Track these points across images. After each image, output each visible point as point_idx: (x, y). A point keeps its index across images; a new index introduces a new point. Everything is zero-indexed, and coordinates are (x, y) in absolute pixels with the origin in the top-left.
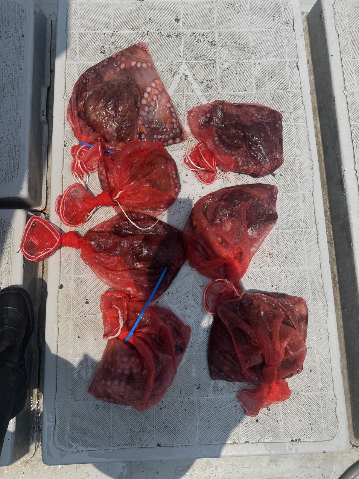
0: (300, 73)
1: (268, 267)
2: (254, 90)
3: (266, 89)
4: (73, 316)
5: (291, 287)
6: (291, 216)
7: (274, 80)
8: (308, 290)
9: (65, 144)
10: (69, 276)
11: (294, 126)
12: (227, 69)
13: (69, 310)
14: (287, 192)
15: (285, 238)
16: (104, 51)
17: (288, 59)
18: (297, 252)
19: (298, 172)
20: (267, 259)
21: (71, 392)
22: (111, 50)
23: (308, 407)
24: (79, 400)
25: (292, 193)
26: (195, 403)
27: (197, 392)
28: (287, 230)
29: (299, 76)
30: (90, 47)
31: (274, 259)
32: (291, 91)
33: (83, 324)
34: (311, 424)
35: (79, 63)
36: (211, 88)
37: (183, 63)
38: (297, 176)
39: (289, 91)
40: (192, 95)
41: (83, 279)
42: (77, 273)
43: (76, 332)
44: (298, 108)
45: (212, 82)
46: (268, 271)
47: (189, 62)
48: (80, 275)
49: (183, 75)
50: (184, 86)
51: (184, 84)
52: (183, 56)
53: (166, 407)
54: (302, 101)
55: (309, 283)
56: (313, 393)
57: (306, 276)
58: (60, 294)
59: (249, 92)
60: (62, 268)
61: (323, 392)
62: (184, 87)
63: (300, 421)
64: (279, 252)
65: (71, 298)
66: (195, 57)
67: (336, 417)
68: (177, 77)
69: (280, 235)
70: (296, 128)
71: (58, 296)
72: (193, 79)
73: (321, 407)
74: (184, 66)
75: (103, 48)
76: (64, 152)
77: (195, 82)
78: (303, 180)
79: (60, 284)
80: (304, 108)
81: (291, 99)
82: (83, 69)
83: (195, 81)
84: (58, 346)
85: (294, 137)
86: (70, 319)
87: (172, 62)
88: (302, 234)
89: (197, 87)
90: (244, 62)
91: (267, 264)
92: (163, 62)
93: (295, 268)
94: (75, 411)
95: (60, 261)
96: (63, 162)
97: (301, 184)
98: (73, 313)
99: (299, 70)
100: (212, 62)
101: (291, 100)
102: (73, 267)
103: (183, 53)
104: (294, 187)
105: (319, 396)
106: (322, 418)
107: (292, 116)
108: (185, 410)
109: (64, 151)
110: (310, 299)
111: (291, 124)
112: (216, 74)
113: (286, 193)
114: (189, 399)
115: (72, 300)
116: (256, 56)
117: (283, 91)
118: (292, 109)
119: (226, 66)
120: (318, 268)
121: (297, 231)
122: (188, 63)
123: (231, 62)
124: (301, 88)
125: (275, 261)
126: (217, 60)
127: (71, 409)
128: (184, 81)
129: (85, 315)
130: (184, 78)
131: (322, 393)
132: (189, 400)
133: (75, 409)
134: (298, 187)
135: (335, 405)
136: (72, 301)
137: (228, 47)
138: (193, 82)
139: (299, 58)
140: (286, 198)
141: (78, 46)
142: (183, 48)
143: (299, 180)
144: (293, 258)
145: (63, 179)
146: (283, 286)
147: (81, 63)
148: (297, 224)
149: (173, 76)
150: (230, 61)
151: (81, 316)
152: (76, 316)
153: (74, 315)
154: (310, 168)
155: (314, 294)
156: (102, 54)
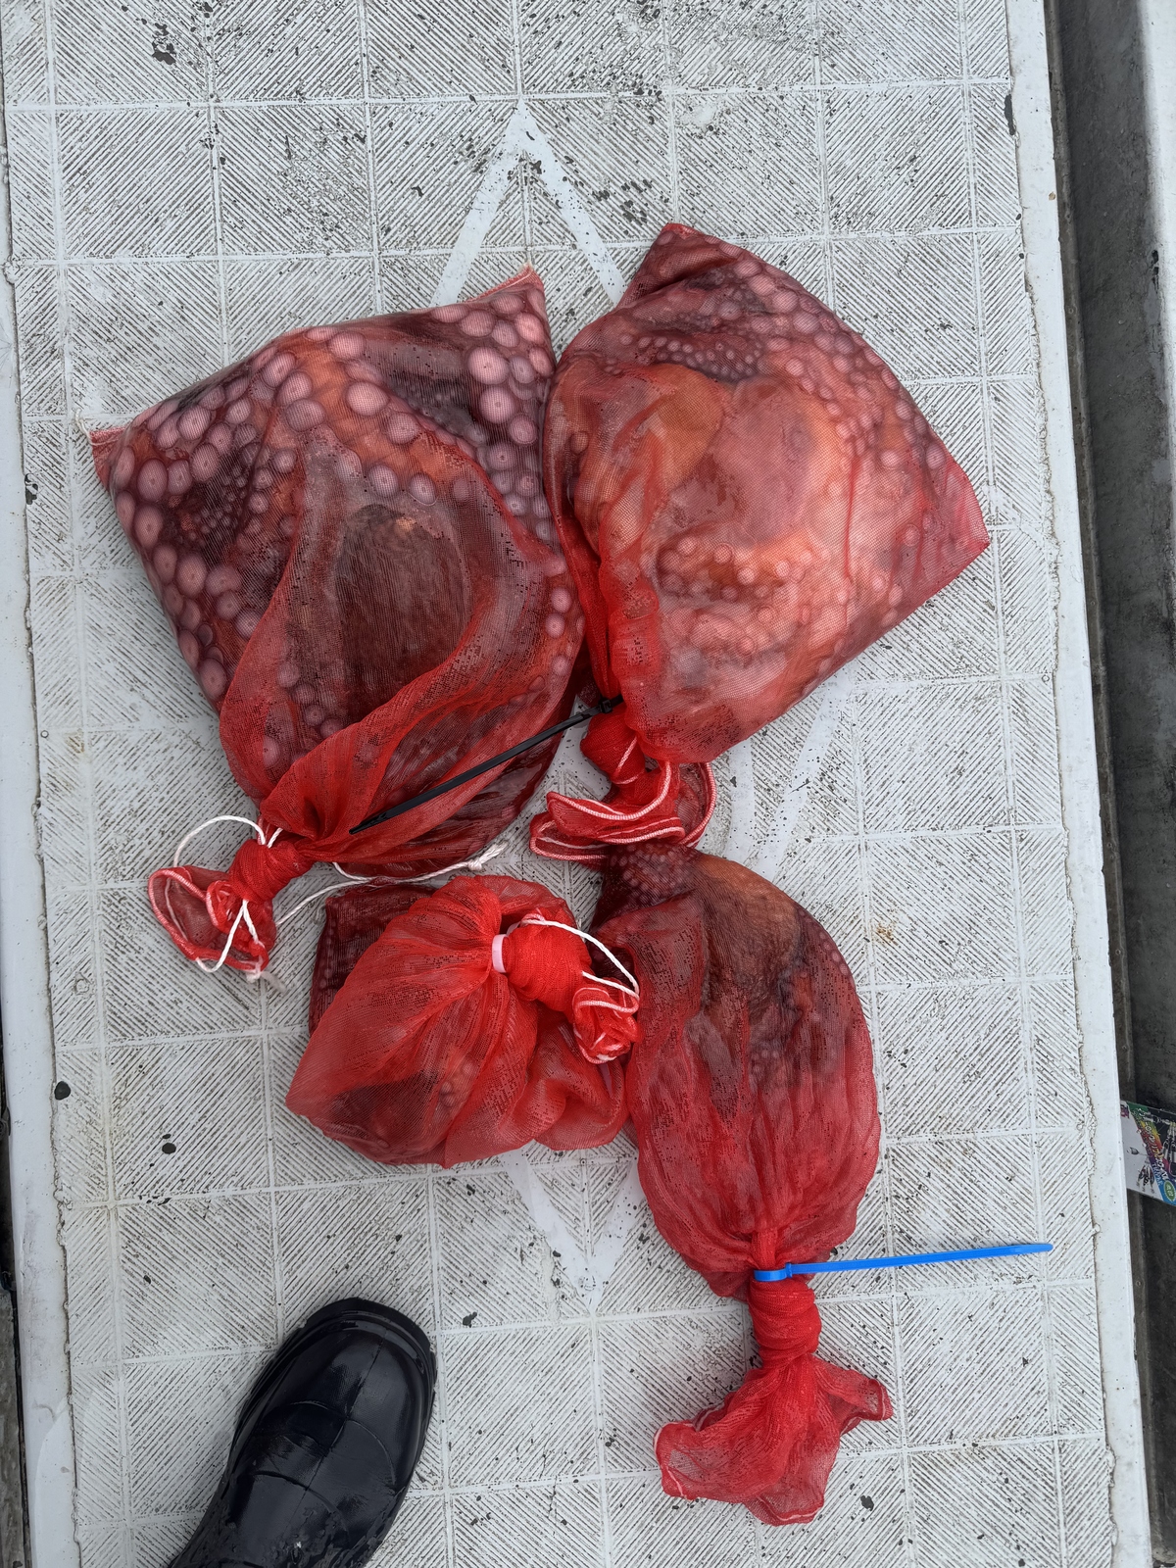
0: (1017, 147)
1: (873, 982)
2: (826, 227)
3: (876, 222)
4: (121, 1202)
5: (962, 1055)
6: (965, 774)
7: (908, 179)
8: (1023, 1065)
9: (28, 492)
10: (91, 1046)
11: (988, 388)
12: (711, 128)
13: (103, 1179)
14: (951, 674)
15: (941, 864)
16: (170, 47)
17: (971, 78)
18: (986, 918)
19: (998, 591)
20: (870, 949)
21: (133, 1482)
22: (200, 46)
23: (1011, 1488)
24: (165, 1510)
25: (974, 679)
26: (597, 1496)
27: (605, 1459)
28: (950, 832)
29: (1013, 157)
30: (104, 27)
31: (897, 948)
32: (981, 230)
33: (160, 1230)
34: (1018, 1548)
35: (63, 107)
36: (645, 220)
37: (521, 106)
38: (993, 608)
39: (968, 230)
40: (561, 254)
41: (145, 1057)
42: (120, 1036)
43: (134, 1260)
44: (1006, 310)
45: (648, 194)
46: (874, 995)
47: (543, 96)
48: (130, 1043)
49: (521, 160)
50: (527, 214)
51: (526, 205)
52: (518, 69)
53: (492, 1515)
54: (1022, 276)
55: (1026, 1038)
56: (1031, 1440)
57: (1019, 1011)
58: (62, 1117)
59: (801, 239)
60: (57, 1018)
61: (1070, 1435)
62: (527, 219)
63: (980, 1538)
64: (915, 919)
65: (102, 1132)
66: (572, 75)
67: (1111, 1518)
68: (497, 170)
69: (921, 853)
70: (996, 398)
71: (53, 1129)
72: (565, 179)
73: (1059, 1487)
74: (523, 120)
75: (166, 33)
76: (26, 526)
77: (574, 194)
78: (1016, 622)
79: (55, 1081)
80: (1029, 306)
81: (977, 265)
82: (80, 140)
83: (572, 188)
84: (67, 1318)
85: (988, 436)
86: (109, 1215)
87: (472, 98)
88: (1008, 847)
89: (584, 216)
90: (782, 98)
91: (872, 970)
92: (431, 100)
93: (978, 982)
94: (153, 1548)
95: (49, 990)
96: (28, 572)
97: (1008, 640)
98: (118, 1192)
99: (1013, 131)
100: (645, 99)
101: (977, 269)
102: (101, 1010)
103: (518, 57)
104: (980, 654)
105: (1053, 1450)
106: (1062, 1525)
107: (982, 344)
108: (564, 1522)
109: (30, 523)
110: (1032, 1098)
111: (975, 379)
112: (663, 153)
113: (950, 681)
114: (576, 1481)
115: (108, 1142)
116: (833, 66)
117: (944, 231)
118: (980, 314)
119: (705, 115)
120: (1064, 976)
121: (988, 835)
122: (542, 102)
123: (726, 97)
124: (1019, 217)
125: (899, 956)
126: (668, 90)
127: (139, 1543)
128: (526, 188)
129: (166, 1196)
130: (524, 175)
131: (1063, 1437)
132: (576, 1485)
133: (154, 1542)
134: (996, 654)
135: (1109, 1477)
136: (108, 1146)
137: (715, 27)
138: (565, 192)
139: (1017, 78)
140: (949, 702)
141: (51, 26)
142: (516, 31)
143: (1001, 624)
144: (970, 941)
145: (30, 644)
146: (931, 1053)
147: (68, 107)
148: (990, 806)
149: (478, 169)
150: (723, 90)
151: (149, 1202)
152: (130, 1201)
153: (123, 1196)
154: (1047, 570)
155: (1045, 1079)
156: (163, 63)
